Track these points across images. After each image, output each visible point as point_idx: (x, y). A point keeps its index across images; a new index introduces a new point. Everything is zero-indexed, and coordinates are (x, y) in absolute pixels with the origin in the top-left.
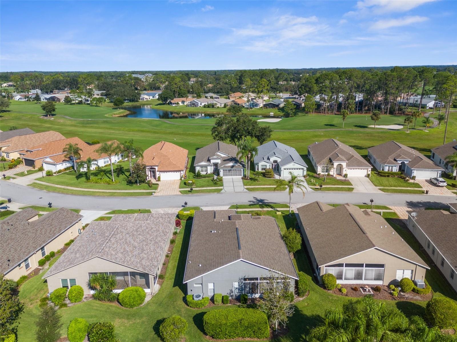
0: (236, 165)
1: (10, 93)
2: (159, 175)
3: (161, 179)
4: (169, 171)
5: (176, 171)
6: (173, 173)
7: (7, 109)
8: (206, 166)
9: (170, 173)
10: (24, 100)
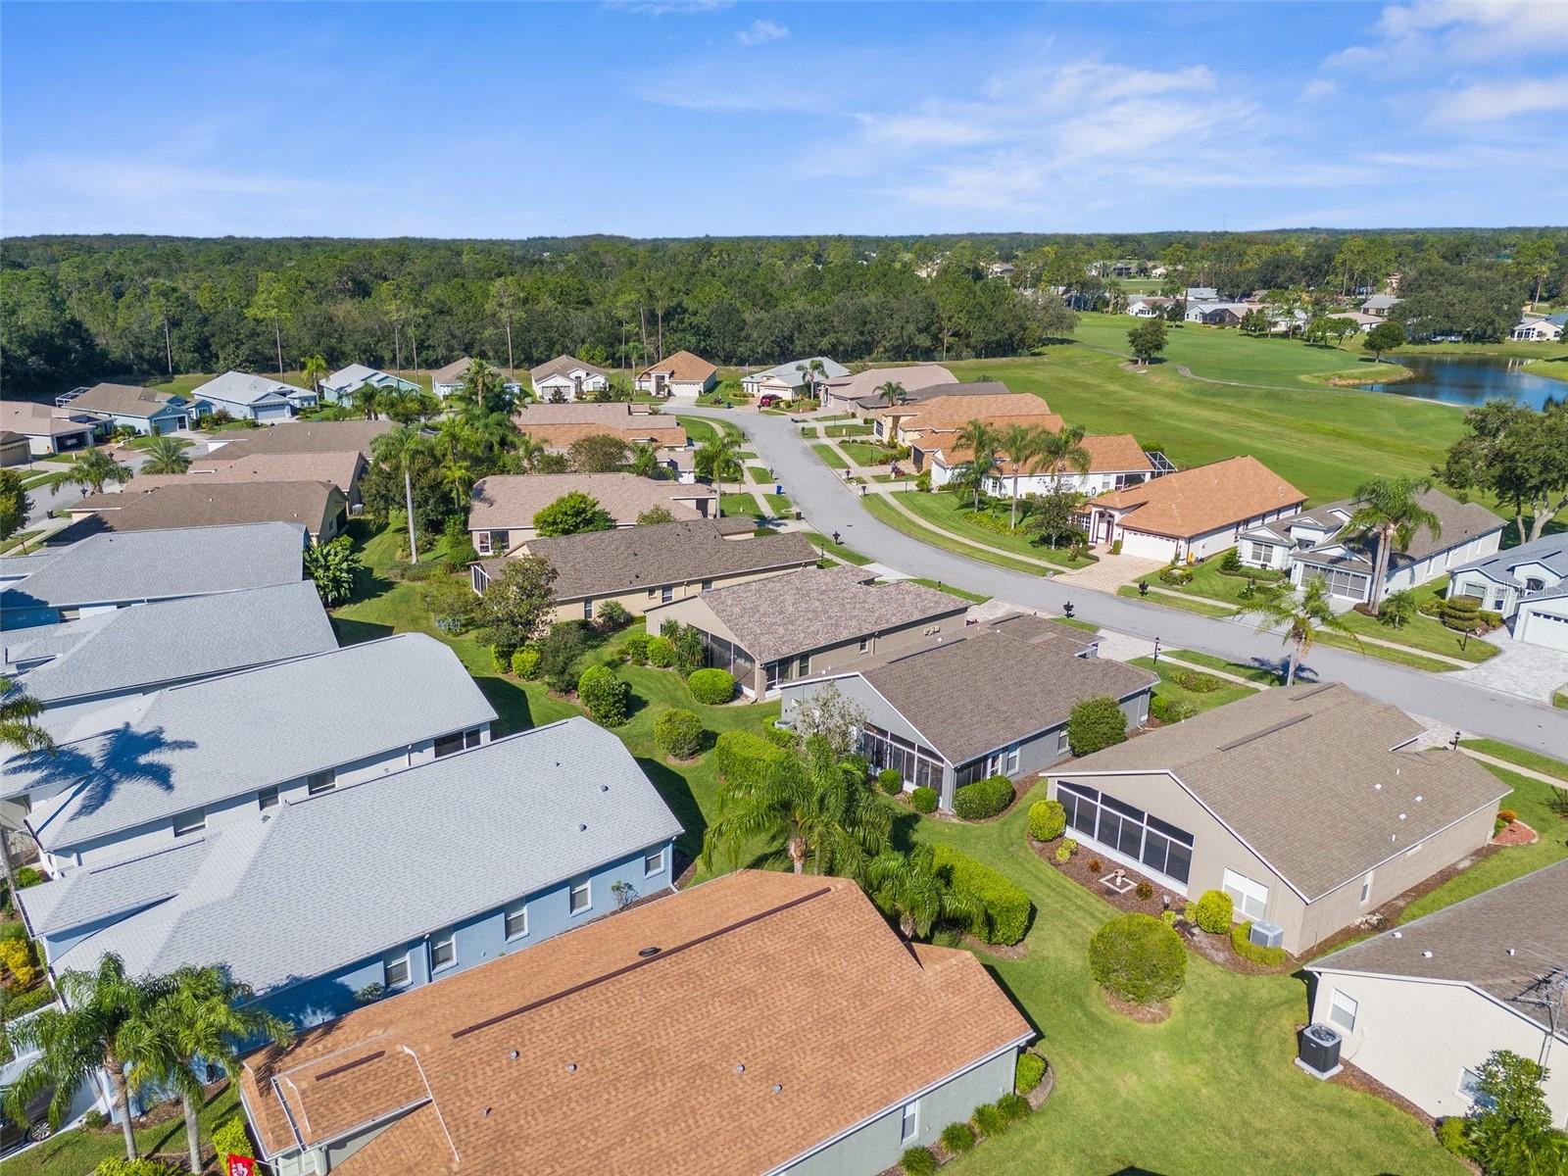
0: (1354, 558)
1: (1124, 293)
2: (1120, 538)
3: (1122, 551)
4: (1150, 533)
5: (1169, 537)
6: (1158, 539)
7: (1066, 335)
8: (1269, 544)
9: (1151, 538)
10: (1150, 316)
